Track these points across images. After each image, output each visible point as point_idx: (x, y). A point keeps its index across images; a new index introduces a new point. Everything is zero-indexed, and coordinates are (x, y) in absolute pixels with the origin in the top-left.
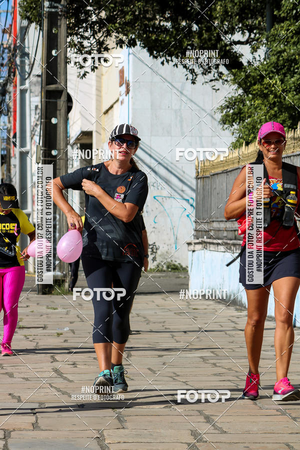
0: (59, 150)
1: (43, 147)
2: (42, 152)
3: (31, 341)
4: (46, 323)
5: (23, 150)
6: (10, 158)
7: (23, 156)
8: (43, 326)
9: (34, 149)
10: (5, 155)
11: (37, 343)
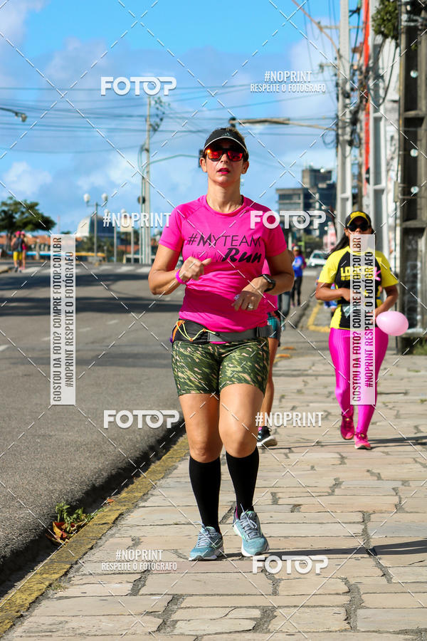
0: (420, 187)
1: (401, 183)
2: (400, 189)
3: (391, 409)
4: (407, 388)
5: (378, 187)
6: (362, 197)
7: (378, 194)
8: (404, 391)
9: (391, 186)
10: (357, 194)
11: (398, 411)
